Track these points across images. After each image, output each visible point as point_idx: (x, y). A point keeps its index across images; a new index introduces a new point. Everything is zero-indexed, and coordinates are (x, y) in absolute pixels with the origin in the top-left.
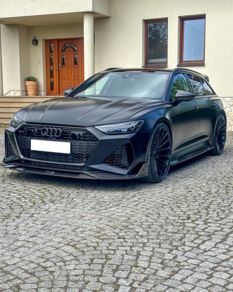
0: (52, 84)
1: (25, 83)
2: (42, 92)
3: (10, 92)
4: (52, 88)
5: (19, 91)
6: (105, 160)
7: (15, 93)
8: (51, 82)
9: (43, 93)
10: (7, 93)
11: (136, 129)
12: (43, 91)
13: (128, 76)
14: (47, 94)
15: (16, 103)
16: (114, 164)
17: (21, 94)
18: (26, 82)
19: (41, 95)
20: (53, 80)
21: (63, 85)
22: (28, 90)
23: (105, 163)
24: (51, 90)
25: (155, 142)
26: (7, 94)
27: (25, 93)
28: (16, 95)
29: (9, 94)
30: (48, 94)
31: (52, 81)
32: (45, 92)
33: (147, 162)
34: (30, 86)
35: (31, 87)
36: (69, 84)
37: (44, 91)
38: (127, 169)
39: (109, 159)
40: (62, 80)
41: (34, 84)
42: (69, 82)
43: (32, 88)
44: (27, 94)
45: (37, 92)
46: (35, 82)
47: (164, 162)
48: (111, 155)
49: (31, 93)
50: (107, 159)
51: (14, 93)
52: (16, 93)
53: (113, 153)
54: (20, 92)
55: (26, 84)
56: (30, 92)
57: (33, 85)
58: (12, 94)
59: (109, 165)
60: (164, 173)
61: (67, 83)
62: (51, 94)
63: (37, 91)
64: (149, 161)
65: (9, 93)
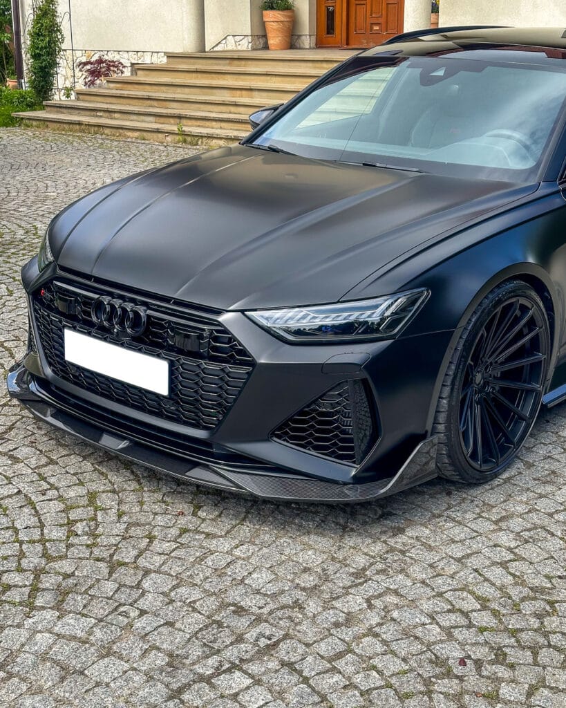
0: (331, 16)
1: (262, 16)
2: (304, 37)
3: (225, 38)
4: (330, 29)
5: (246, 38)
6: (280, 429)
7: (237, 44)
8: (328, 9)
9: (307, 41)
10: (220, 43)
11: (394, 323)
12: (308, 37)
13: (441, 73)
14: (316, 45)
15: (229, 76)
16: (310, 443)
17: (250, 44)
18: (265, 12)
19: (302, 45)
20: (333, 7)
21: (357, 18)
22: (269, 35)
23: (279, 437)
24: (328, 34)
25: (469, 361)
26: (220, 45)
27: (262, 41)
28: (239, 48)
29: (222, 45)
30: (320, 44)
31: (331, 8)
32: (314, 38)
33: (434, 431)
34: (272, 23)
35: (274, 27)
36: (373, 15)
37: (310, 36)
38: (354, 462)
39: (294, 427)
40: (357, 4)
41: (282, 19)
42: (374, 9)
43: (277, 30)
44: (266, 47)
45: (292, 41)
46: (286, 13)
47: (518, 406)
48: (302, 413)
49: (275, 43)
50: (286, 424)
51: (235, 42)
52: (241, 43)
53: (308, 406)
54: (250, 41)
55: (265, 19)
56: (274, 40)
57: (281, 21)
58: (230, 45)
59: (291, 443)
60: (512, 443)
61: (368, 14)
62: (329, 44)
63: (292, 35)
64: (441, 428)
65: (224, 41)
